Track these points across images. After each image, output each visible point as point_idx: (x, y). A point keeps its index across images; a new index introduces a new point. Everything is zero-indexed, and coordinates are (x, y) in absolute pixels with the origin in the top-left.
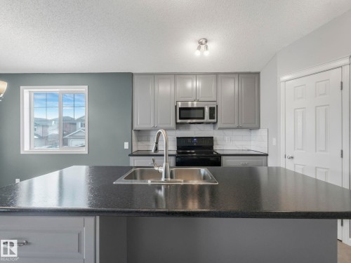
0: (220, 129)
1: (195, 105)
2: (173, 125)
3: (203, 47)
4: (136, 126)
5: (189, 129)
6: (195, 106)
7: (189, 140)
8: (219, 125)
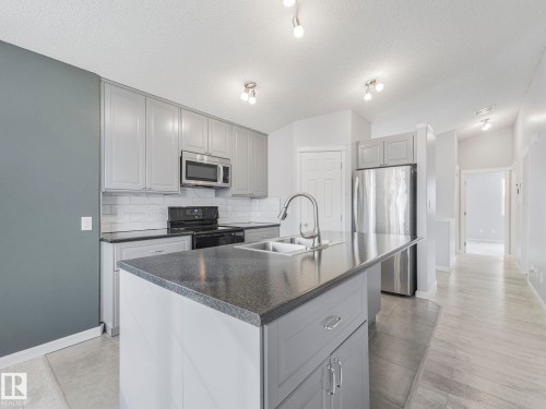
0: (233, 195)
1: (206, 160)
2: (176, 187)
5: (185, 194)
6: (205, 162)
8: (233, 190)
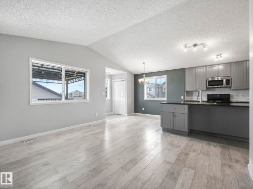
2: (205, 88)
3: (219, 57)
4: (187, 90)
5: (214, 90)
7: (215, 96)
